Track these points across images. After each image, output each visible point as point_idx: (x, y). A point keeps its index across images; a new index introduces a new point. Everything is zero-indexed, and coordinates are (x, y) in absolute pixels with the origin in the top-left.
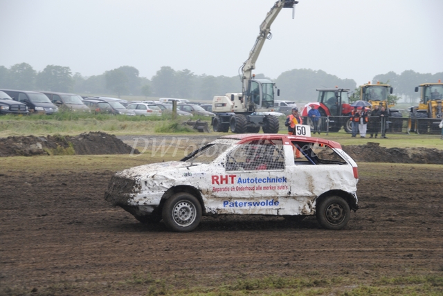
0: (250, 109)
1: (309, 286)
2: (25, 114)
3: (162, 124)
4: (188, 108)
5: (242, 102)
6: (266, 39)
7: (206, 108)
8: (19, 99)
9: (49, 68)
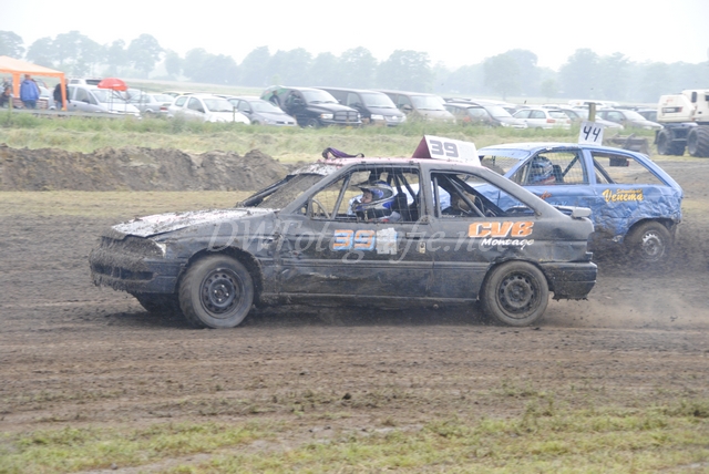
2: (355, 126)
4: (616, 116)
7: (648, 115)
8: (348, 103)
9: (397, 54)
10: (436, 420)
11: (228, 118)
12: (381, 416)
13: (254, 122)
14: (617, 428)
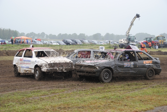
0: (128, 43)
1: (144, 85)
2: (75, 45)
3: (107, 47)
4: (113, 43)
5: (126, 41)
6: (132, 26)
7: (117, 43)
8: (74, 41)
9: (80, 34)
10: (91, 87)
11: (56, 44)
12: (83, 87)
13: (60, 45)
14: (118, 88)
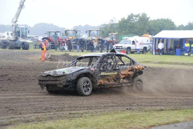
0: (16, 39)
5: (12, 36)
6: (22, 9)
